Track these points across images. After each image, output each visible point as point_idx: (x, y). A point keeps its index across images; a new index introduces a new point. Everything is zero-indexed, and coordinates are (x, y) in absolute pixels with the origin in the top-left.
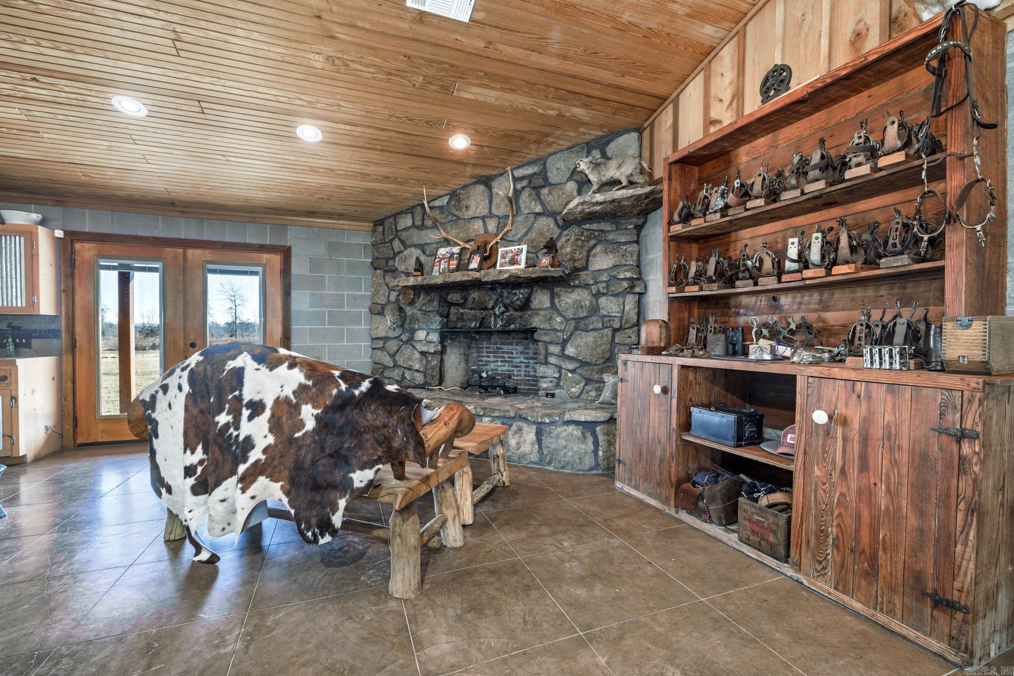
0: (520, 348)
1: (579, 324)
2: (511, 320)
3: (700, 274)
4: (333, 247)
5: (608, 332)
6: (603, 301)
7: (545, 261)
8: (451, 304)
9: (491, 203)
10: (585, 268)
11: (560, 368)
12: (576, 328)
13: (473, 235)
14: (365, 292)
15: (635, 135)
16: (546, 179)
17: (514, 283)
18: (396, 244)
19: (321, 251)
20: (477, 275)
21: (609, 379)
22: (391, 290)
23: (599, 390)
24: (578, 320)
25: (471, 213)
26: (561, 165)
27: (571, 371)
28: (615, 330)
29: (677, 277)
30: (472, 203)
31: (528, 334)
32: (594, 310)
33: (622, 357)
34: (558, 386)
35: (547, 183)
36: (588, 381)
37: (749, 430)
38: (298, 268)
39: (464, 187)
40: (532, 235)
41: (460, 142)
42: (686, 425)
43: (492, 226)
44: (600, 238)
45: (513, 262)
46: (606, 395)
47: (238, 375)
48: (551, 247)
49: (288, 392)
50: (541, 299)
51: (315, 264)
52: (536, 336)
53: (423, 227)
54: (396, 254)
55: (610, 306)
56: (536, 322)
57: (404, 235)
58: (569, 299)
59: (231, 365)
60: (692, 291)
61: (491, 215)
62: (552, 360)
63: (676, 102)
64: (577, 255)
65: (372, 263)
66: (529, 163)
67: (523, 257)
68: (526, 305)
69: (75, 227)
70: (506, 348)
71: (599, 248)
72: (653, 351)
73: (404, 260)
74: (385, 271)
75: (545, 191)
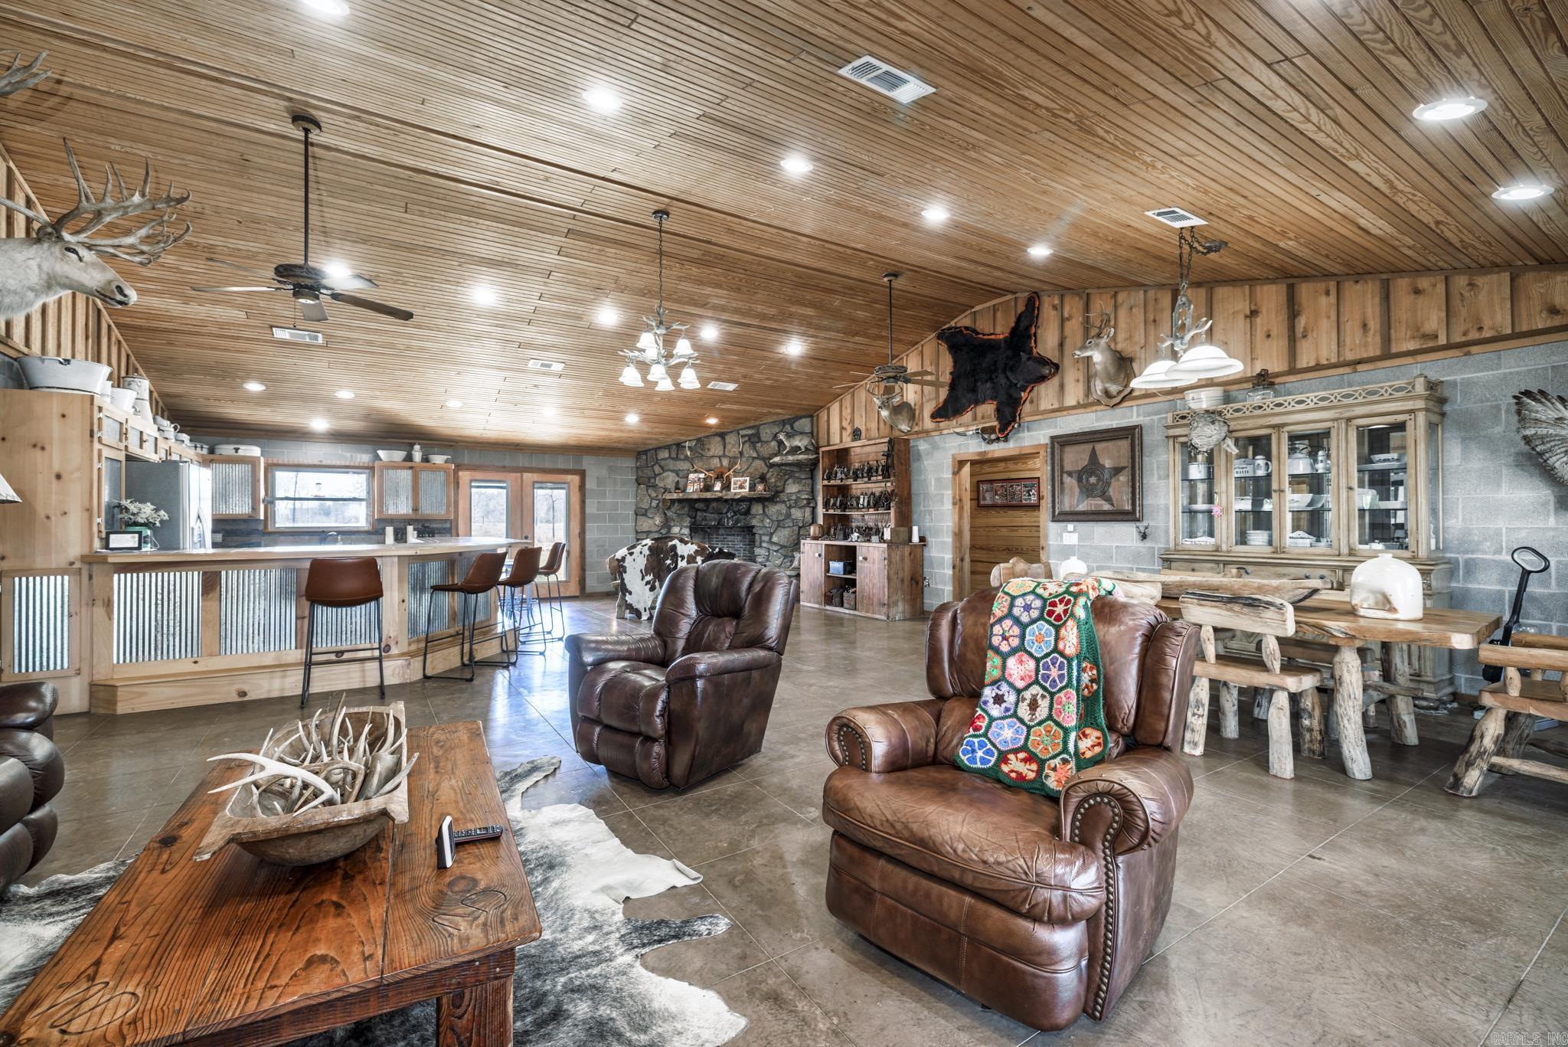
0: (739, 538)
1: (779, 524)
2: (737, 521)
3: (834, 504)
4: (611, 469)
5: (796, 528)
6: (793, 511)
7: (760, 487)
8: (697, 510)
9: (725, 448)
10: (783, 491)
11: (769, 549)
12: (778, 526)
13: (713, 467)
14: (632, 500)
15: (808, 420)
16: (759, 438)
17: (743, 499)
18: (657, 469)
19: (604, 472)
20: (720, 495)
21: (796, 554)
22: (652, 499)
23: (792, 562)
24: (779, 521)
25: (711, 453)
26: (768, 431)
27: (777, 551)
28: (800, 528)
29: (826, 505)
30: (712, 447)
31: (749, 530)
32: (788, 515)
33: (802, 541)
34: (768, 560)
35: (759, 440)
36: (785, 557)
37: (848, 568)
38: (590, 484)
39: (707, 437)
40: (751, 470)
41: (712, 421)
42: (827, 570)
43: (725, 462)
44: (791, 475)
45: (741, 487)
46: (796, 563)
47: (674, 547)
48: (763, 479)
49: (692, 552)
50: (757, 509)
51: (600, 482)
52: (754, 531)
53: (677, 459)
54: (656, 475)
55: (797, 513)
56: (754, 522)
57: (663, 462)
58: (774, 509)
59: (670, 544)
60: (831, 512)
61: (724, 455)
62: (764, 545)
63: (829, 409)
64: (778, 484)
65: (637, 480)
66: (749, 428)
67: (747, 485)
68: (748, 512)
69: (459, 461)
70: (730, 538)
71: (790, 481)
72: (815, 538)
73: (663, 480)
74: (648, 487)
75: (759, 445)
